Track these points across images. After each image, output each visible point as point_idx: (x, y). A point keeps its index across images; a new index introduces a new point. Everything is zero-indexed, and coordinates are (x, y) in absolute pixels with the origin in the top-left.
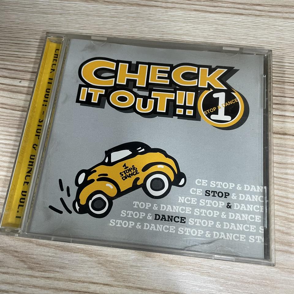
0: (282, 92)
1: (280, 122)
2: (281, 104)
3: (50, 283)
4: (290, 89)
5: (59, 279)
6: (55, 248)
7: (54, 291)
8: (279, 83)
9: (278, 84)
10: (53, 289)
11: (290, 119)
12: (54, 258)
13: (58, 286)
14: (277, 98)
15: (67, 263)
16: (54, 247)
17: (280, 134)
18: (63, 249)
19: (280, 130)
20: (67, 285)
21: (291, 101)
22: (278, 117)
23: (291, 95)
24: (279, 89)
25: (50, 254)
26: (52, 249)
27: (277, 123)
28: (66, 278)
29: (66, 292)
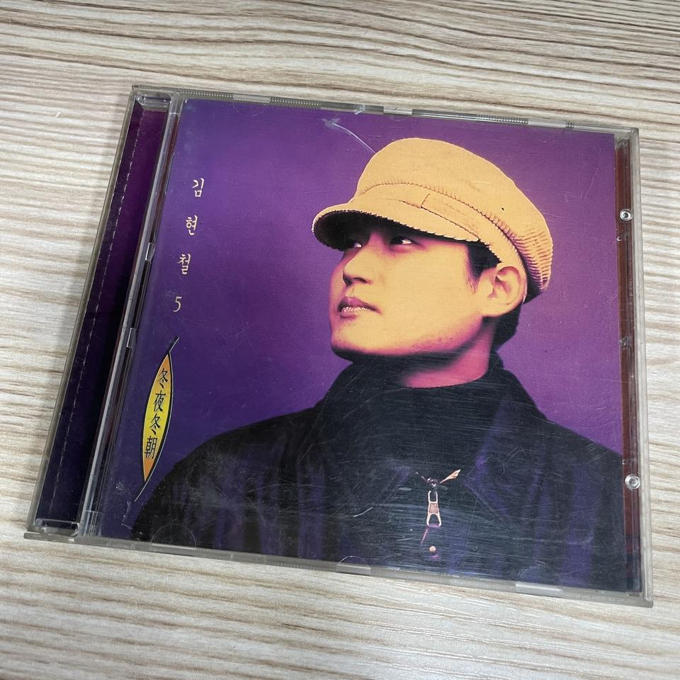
0: (499, 27)
1: (492, 83)
2: (495, 50)
3: (7, 357)
4: (516, 23)
5: (26, 349)
6: (21, 296)
7: (14, 370)
8: (495, 11)
9: (494, 13)
10: (13, 367)
11: (512, 77)
12: (19, 313)
13: (22, 363)
14: (489, 38)
15: (43, 321)
16: (19, 293)
17: (488, 103)
18: (37, 298)
19: (489, 96)
20: (40, 361)
21: (516, 44)
22: (487, 72)
23: (516, 33)
24: (494, 22)
25: (10, 306)
26: (16, 297)
27: (485, 84)
28: (39, 349)
29: (37, 373)
